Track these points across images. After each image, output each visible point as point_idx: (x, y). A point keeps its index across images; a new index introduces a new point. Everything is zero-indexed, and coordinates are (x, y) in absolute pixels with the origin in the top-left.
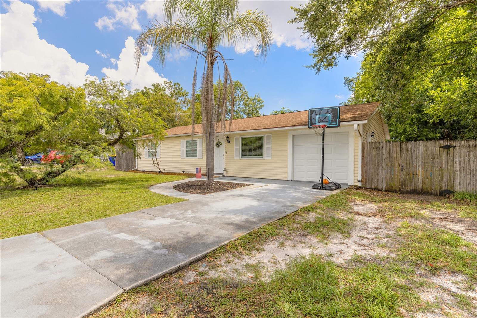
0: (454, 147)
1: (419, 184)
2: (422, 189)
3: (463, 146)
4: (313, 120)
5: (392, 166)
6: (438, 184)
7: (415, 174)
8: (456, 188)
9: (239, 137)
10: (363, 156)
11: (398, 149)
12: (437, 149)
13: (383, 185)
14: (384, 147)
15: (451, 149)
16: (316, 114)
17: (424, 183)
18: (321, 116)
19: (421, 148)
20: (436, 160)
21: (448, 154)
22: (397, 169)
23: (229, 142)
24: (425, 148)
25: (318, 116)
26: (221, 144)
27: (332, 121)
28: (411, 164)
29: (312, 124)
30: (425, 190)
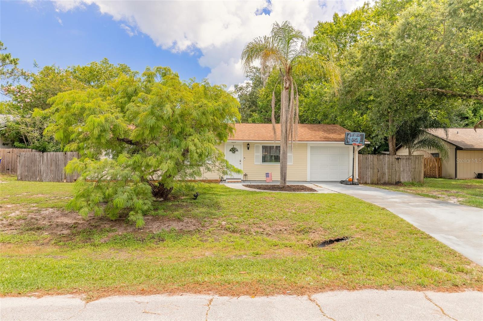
0: (401, 159)
1: (386, 178)
2: (388, 182)
3: (404, 158)
4: (348, 139)
5: (373, 169)
6: (395, 179)
7: (384, 174)
8: (402, 180)
9: (260, 145)
10: (359, 163)
11: (376, 159)
12: (394, 159)
13: (369, 181)
14: (369, 158)
15: (400, 160)
16: (351, 136)
17: (389, 178)
18: (354, 137)
19: (387, 159)
20: (394, 166)
21: (398, 162)
22: (376, 170)
23: (248, 149)
24: (388, 159)
25: (352, 137)
26: (237, 151)
27: (360, 141)
28: (382, 167)
29: (347, 142)
30: (389, 182)
